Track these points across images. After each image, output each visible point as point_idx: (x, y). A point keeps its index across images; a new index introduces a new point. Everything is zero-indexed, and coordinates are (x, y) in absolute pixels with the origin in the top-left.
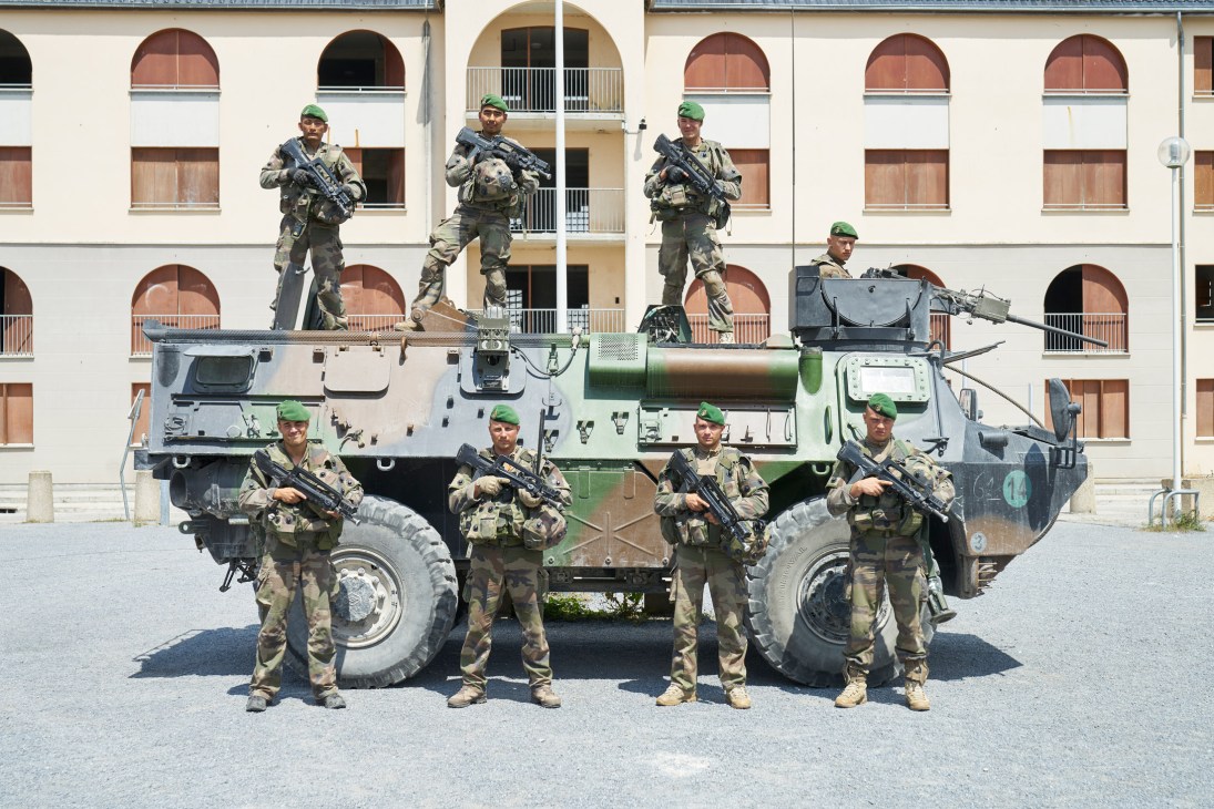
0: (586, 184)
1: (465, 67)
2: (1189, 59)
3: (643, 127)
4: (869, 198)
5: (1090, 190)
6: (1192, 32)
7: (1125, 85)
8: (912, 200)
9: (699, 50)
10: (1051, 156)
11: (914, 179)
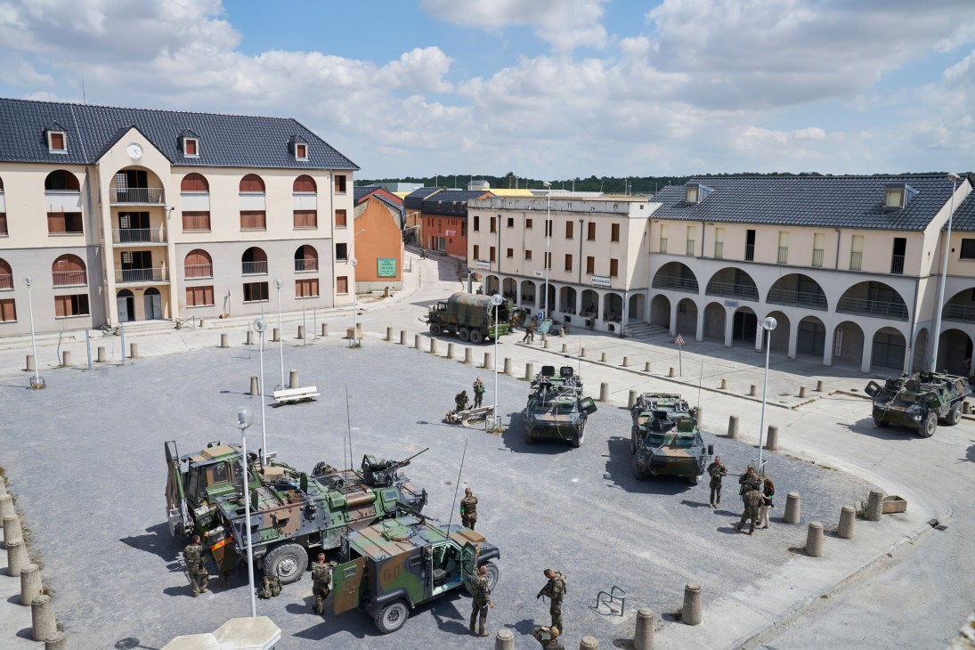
0: (149, 227)
1: (108, 188)
2: (334, 183)
3: (173, 209)
4: (242, 226)
5: (307, 222)
6: (334, 174)
7: (316, 190)
8: (255, 226)
9: (185, 178)
10: (296, 212)
11: (255, 220)
